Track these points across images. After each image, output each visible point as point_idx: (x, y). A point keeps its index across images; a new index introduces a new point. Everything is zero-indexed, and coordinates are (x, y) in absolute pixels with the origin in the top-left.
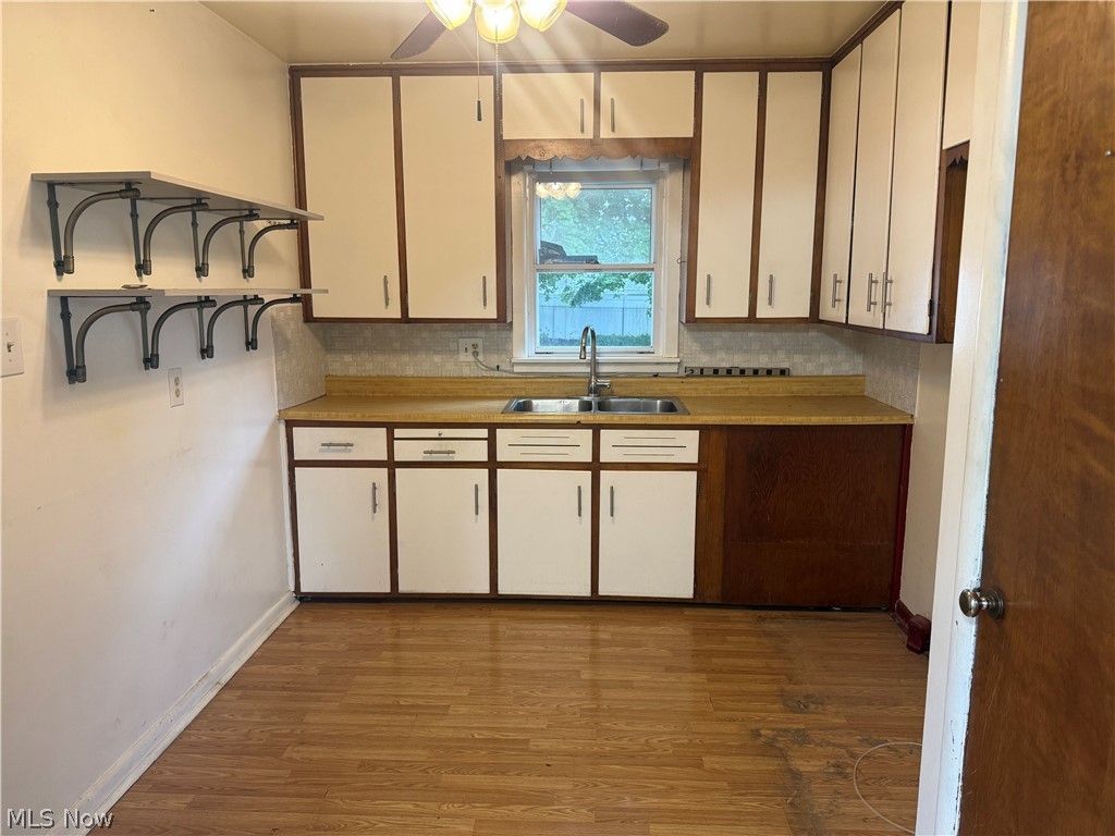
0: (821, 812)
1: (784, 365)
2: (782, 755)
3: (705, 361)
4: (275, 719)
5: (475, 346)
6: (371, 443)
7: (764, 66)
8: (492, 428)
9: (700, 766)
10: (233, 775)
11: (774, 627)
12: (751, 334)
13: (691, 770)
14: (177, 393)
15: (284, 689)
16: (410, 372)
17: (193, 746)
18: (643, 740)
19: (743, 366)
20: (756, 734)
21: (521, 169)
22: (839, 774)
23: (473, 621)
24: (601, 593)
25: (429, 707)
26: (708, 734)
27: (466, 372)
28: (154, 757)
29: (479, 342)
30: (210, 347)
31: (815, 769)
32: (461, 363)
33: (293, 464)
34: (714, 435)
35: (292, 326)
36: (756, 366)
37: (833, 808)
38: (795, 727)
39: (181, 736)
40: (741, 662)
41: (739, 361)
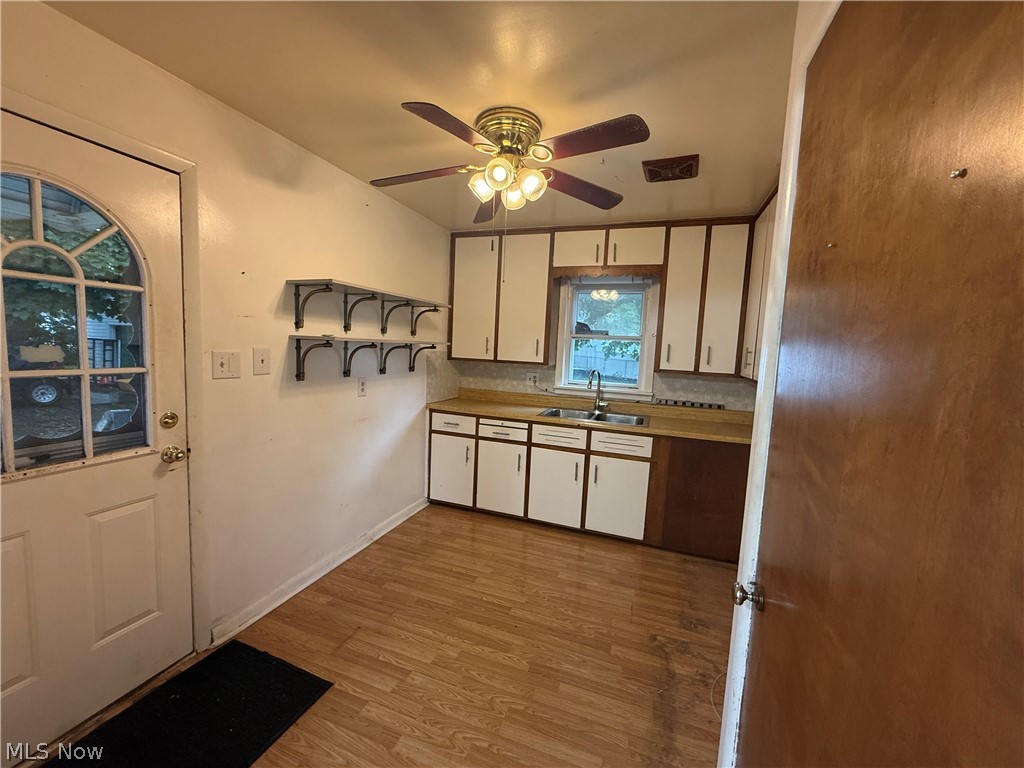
0: (680, 708)
1: (721, 403)
2: (667, 657)
3: (669, 396)
4: (389, 565)
5: (535, 377)
6: (467, 425)
7: (709, 223)
8: (531, 423)
9: (608, 651)
10: (356, 591)
11: (690, 567)
12: (700, 382)
13: (602, 652)
14: (363, 390)
15: (400, 549)
16: (500, 389)
17: (346, 570)
18: (579, 624)
19: (694, 401)
20: (654, 638)
21: (566, 283)
22: (702, 681)
23: (510, 530)
24: (586, 528)
25: (466, 575)
26: (621, 630)
27: (529, 391)
28: (325, 573)
29: (537, 375)
30: (385, 368)
31: (686, 674)
32: (526, 387)
33: (432, 432)
34: (663, 441)
35: (440, 361)
36: (702, 402)
37: (689, 706)
38: (683, 639)
39: (341, 565)
40: (661, 587)
41: (691, 398)
